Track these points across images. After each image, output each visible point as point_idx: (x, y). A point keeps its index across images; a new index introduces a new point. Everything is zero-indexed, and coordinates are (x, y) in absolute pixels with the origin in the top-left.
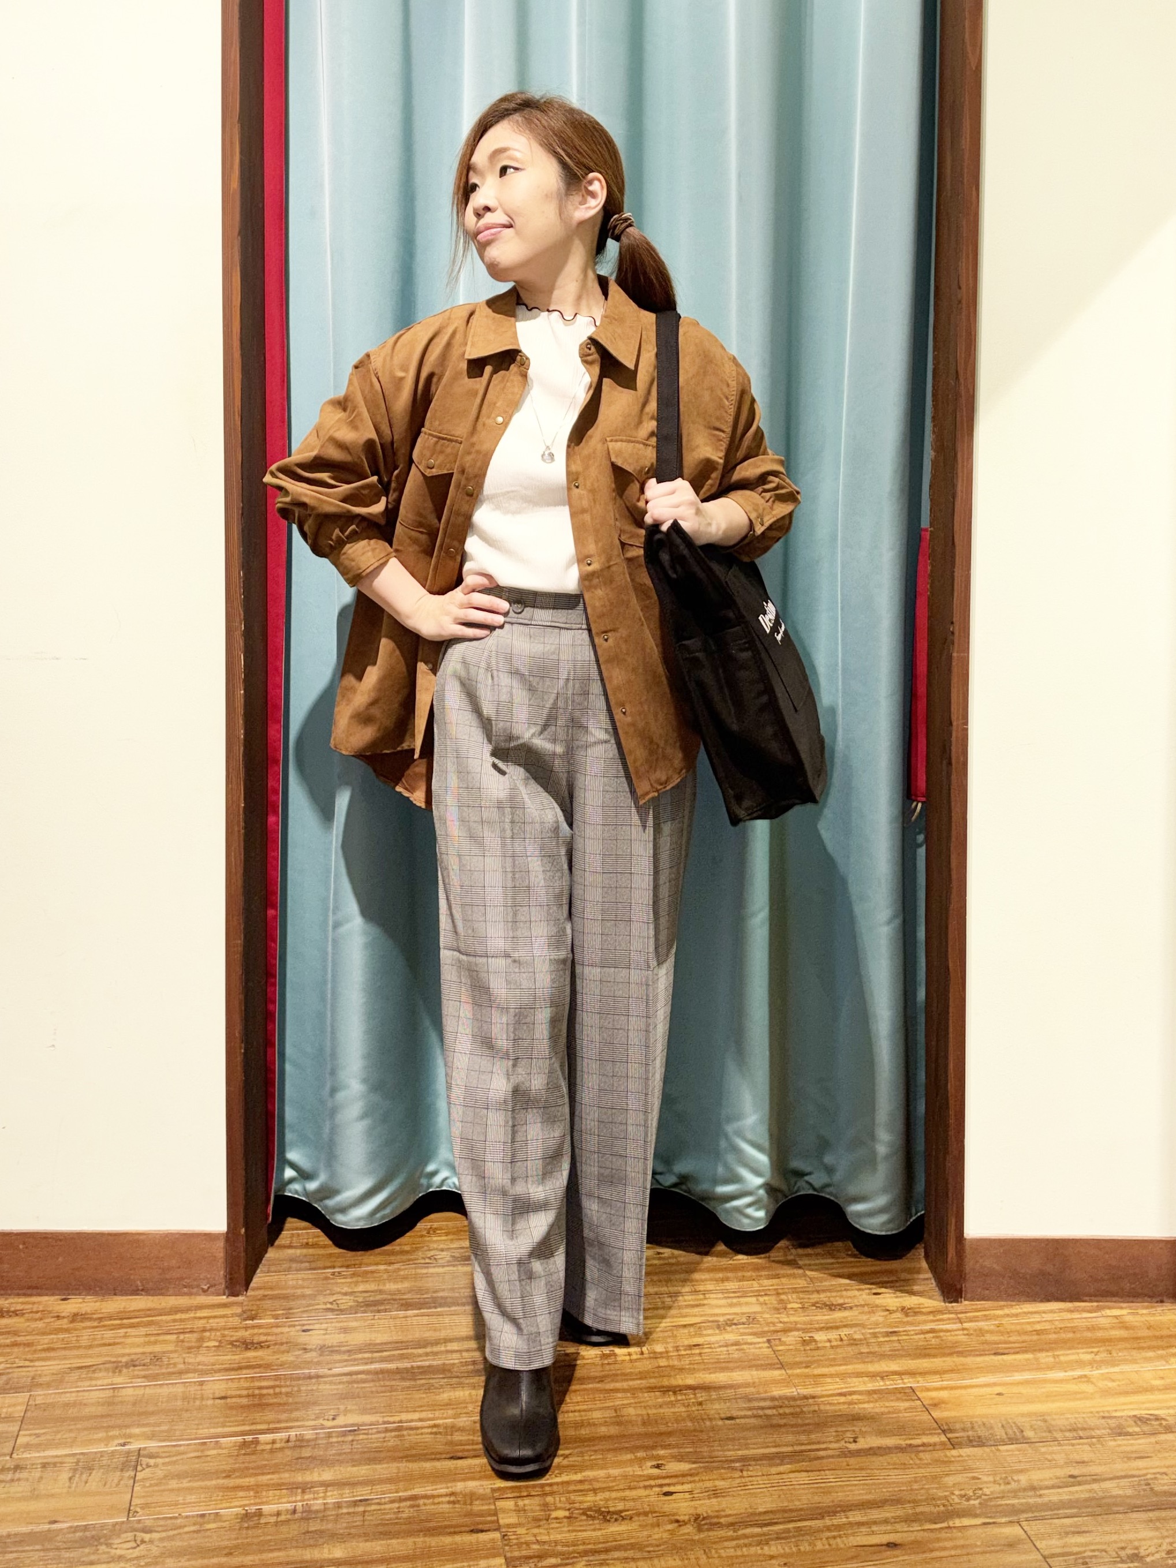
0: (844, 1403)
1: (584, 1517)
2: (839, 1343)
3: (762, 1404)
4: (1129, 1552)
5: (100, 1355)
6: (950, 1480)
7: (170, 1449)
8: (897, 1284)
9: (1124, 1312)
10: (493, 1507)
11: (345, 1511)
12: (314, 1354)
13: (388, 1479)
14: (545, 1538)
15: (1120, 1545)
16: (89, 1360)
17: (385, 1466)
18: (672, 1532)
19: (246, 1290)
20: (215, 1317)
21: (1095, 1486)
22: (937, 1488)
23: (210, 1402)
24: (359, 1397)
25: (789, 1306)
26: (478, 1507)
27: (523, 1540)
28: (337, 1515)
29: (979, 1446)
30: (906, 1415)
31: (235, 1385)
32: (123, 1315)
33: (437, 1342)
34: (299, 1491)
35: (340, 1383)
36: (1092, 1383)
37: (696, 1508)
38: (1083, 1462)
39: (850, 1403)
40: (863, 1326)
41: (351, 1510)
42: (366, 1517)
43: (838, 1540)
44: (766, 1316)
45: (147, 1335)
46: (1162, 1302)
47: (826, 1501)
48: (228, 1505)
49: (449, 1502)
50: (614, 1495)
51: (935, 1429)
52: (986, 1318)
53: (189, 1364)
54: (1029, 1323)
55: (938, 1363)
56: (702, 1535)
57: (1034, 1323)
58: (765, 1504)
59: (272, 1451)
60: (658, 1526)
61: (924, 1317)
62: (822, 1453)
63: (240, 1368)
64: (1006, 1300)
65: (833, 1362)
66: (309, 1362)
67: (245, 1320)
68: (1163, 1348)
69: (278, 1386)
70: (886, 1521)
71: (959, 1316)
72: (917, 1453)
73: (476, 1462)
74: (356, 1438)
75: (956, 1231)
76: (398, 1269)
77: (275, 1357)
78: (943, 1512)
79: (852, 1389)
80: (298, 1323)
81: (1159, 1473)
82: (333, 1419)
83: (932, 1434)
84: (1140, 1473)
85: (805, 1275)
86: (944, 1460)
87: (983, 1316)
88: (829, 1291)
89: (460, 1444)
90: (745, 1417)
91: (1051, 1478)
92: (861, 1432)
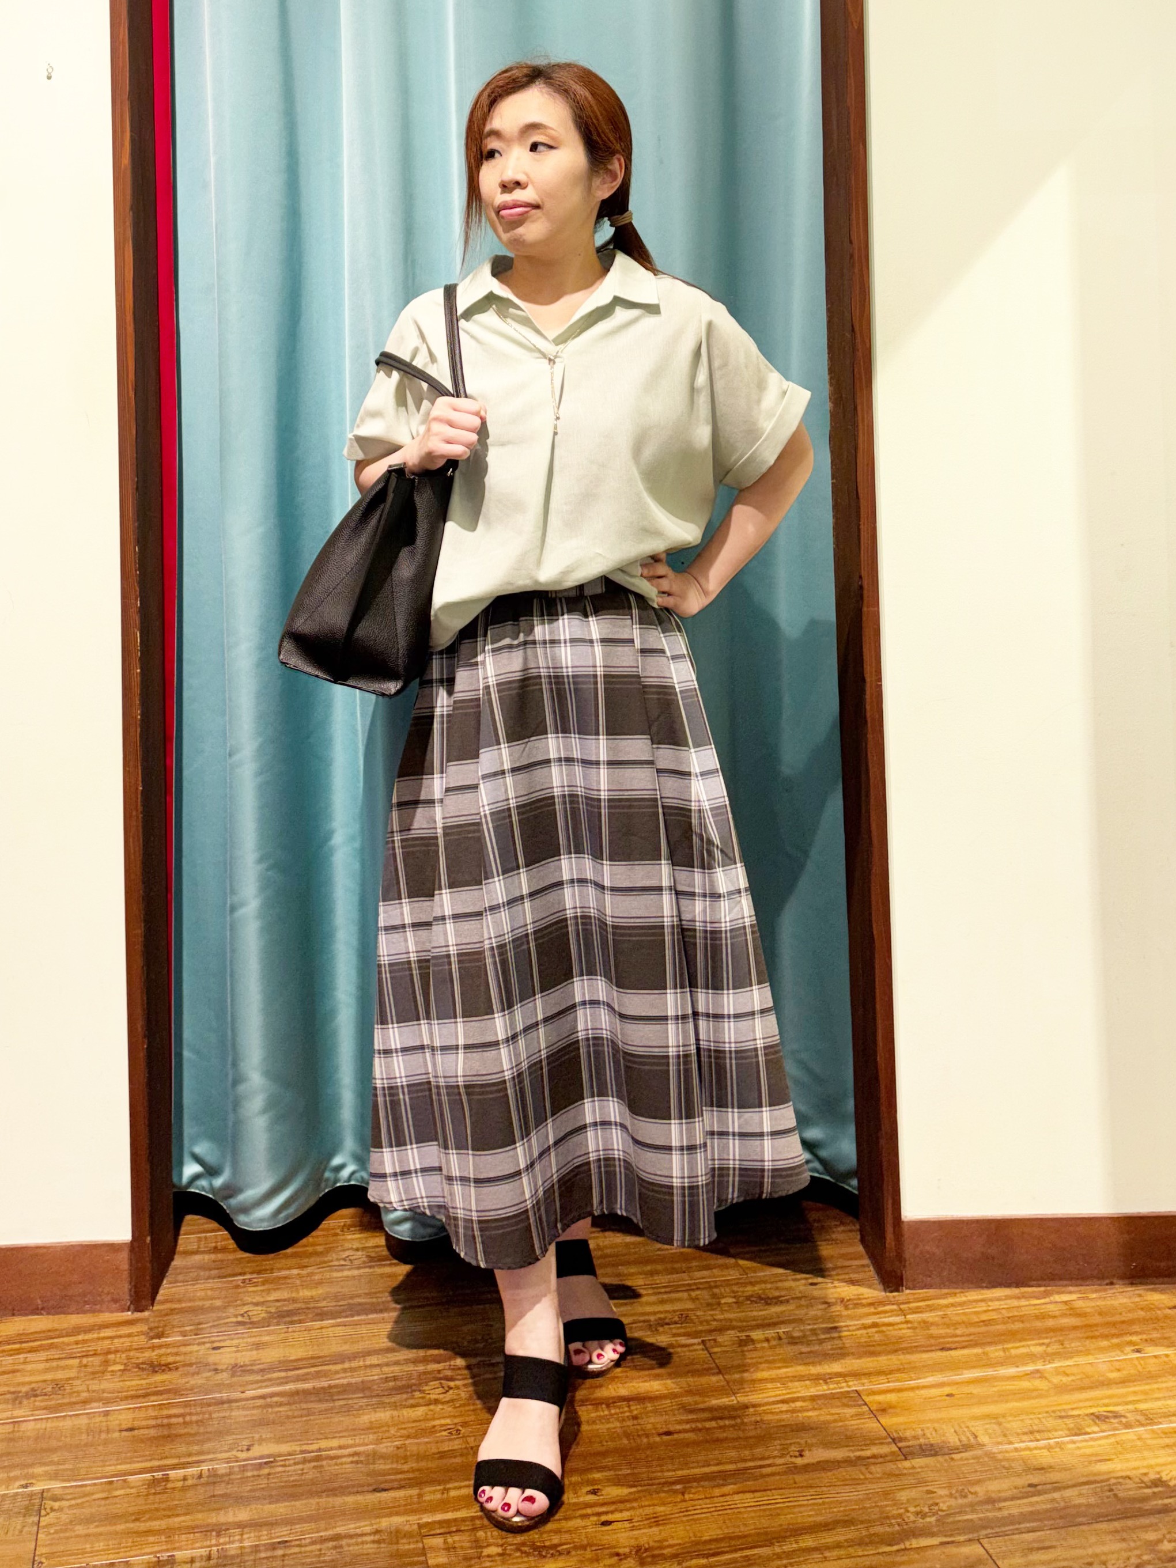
0: (787, 1411)
1: (518, 1554)
2: (778, 1342)
3: (701, 1415)
6: (903, 1496)
7: (75, 1490)
8: (833, 1274)
9: (1074, 1297)
10: (420, 1545)
11: (263, 1555)
12: (225, 1375)
13: (308, 1516)
15: (1086, 1561)
17: (304, 1502)
19: (152, 1305)
20: (120, 1337)
21: (1056, 1495)
22: (891, 1506)
23: (117, 1434)
24: (274, 1423)
25: (723, 1301)
26: (405, 1546)
28: (255, 1560)
29: (932, 1455)
30: (853, 1422)
31: (142, 1414)
32: (21, 1338)
33: (354, 1357)
34: (214, 1533)
35: (254, 1408)
36: (1046, 1378)
37: (636, 1539)
38: (1042, 1469)
39: (793, 1411)
40: (800, 1321)
41: (269, 1554)
42: (286, 1562)
44: (699, 1313)
45: (47, 1361)
46: (1112, 1284)
47: (776, 1525)
48: (138, 1552)
49: (373, 1542)
51: (885, 1438)
52: (931, 1309)
53: (94, 1391)
54: (975, 1313)
55: (883, 1361)
57: (980, 1312)
58: (711, 1531)
59: (183, 1489)
60: (598, 1561)
61: (866, 1310)
62: (768, 1470)
63: (146, 1395)
64: (949, 1288)
65: (773, 1365)
66: (219, 1385)
67: (152, 1338)
68: (1118, 1336)
69: (188, 1414)
70: (838, 1546)
71: (902, 1306)
72: (867, 1466)
73: (401, 1493)
74: (273, 1471)
75: (893, 1213)
76: (312, 1274)
77: (184, 1381)
78: (898, 1532)
79: (795, 1395)
80: (206, 1340)
81: (1122, 1477)
82: (248, 1450)
83: (882, 1444)
84: (1101, 1478)
85: (737, 1265)
86: (897, 1472)
87: (928, 1306)
88: (765, 1282)
89: (384, 1473)
90: (684, 1431)
91: (1010, 1488)
92: (807, 1444)
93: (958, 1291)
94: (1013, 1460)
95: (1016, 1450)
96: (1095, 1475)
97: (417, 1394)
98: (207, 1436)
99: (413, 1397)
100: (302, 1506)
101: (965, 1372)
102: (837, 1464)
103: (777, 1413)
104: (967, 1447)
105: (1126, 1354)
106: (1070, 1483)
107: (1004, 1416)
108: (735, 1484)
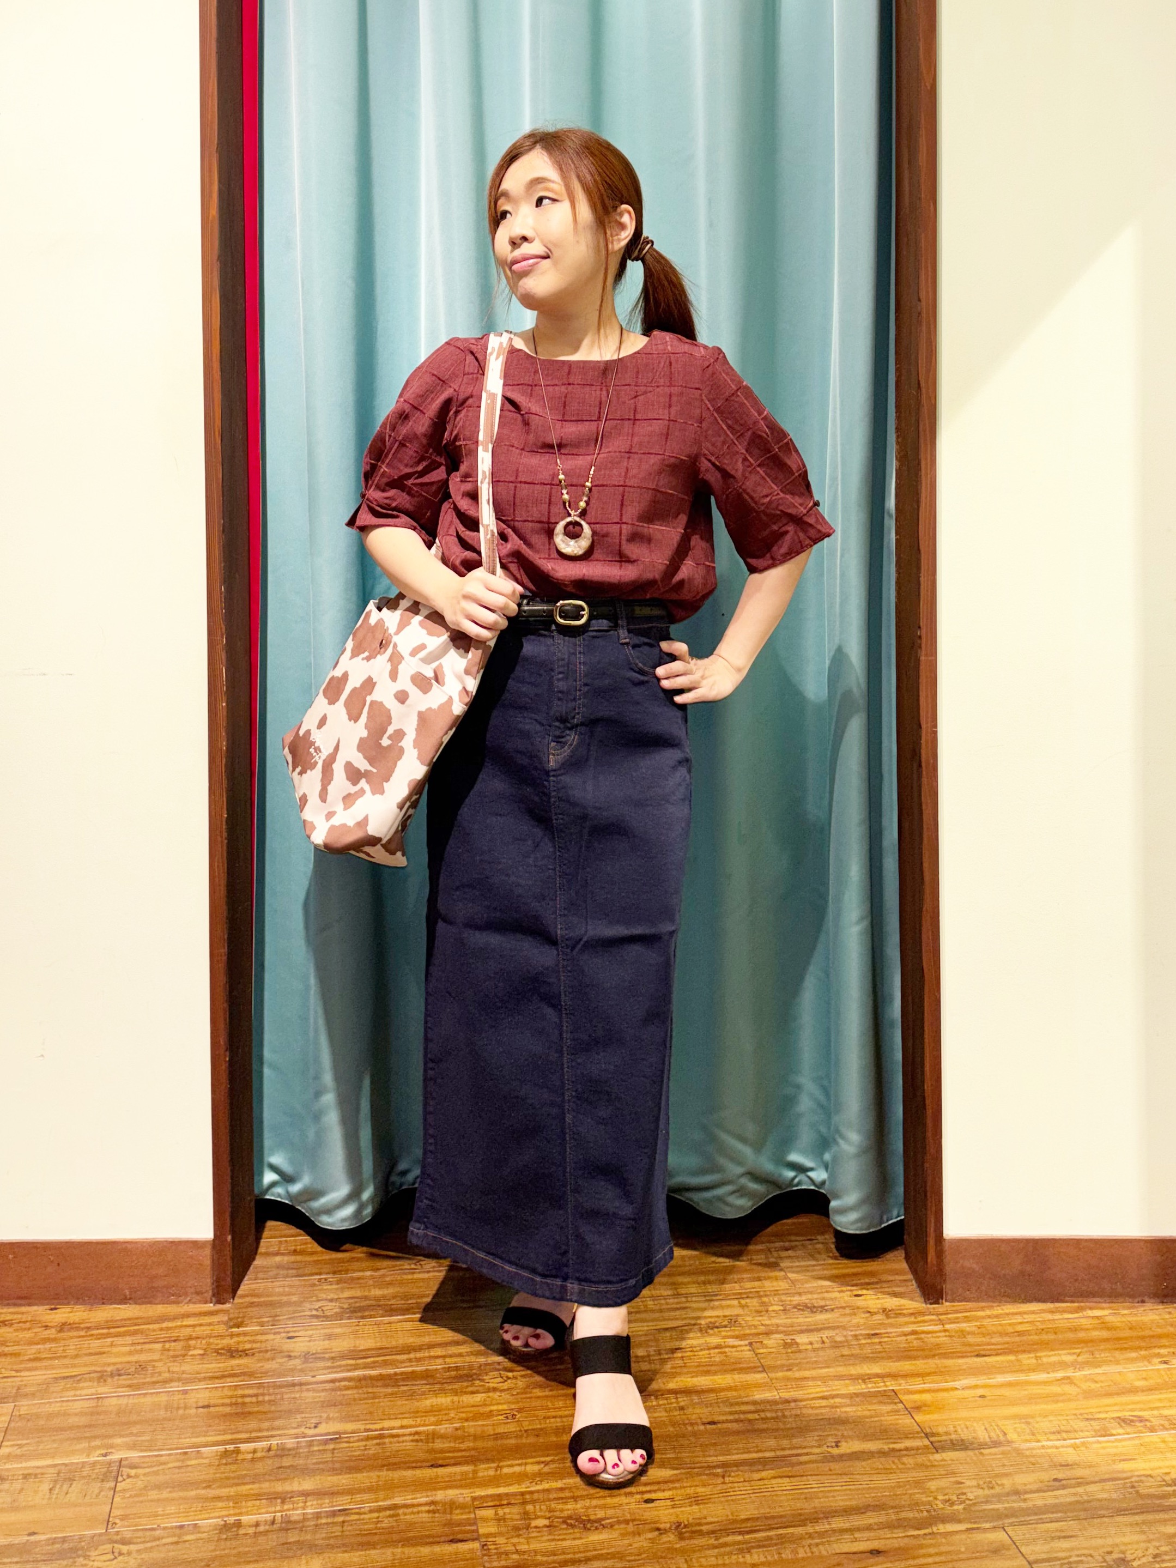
0: (825, 1407)
1: (565, 1526)
2: (820, 1345)
3: (744, 1408)
4: (1115, 1556)
5: (83, 1365)
6: (933, 1485)
7: (151, 1459)
8: (878, 1286)
9: (1106, 1312)
10: (472, 1516)
11: (324, 1521)
13: (368, 1488)
14: (524, 1547)
15: (1105, 1550)
16: (75, 1369)
17: (365, 1474)
18: (652, 1540)
19: (234, 1298)
20: (201, 1325)
21: (1080, 1490)
22: (920, 1493)
23: (194, 1411)
24: (342, 1405)
25: (771, 1308)
26: (458, 1516)
27: (502, 1550)
28: (316, 1525)
29: (962, 1449)
30: (888, 1418)
31: (219, 1393)
32: (110, 1324)
33: (421, 1348)
34: (279, 1501)
35: (323, 1390)
36: (1075, 1385)
37: (677, 1516)
38: (1067, 1465)
39: (832, 1407)
40: (844, 1328)
41: (329, 1520)
42: (345, 1528)
43: (821, 1547)
44: (747, 1319)
45: (133, 1344)
46: (1143, 1302)
47: (808, 1507)
48: (207, 1516)
49: (429, 1512)
50: (595, 1502)
52: (967, 1319)
54: (1010, 1324)
55: (920, 1365)
56: (683, 1543)
57: (1015, 1324)
58: (747, 1510)
59: (253, 1460)
60: (639, 1534)
61: (907, 1319)
62: (804, 1459)
63: (225, 1376)
64: (988, 1301)
65: (815, 1365)
66: (292, 1369)
67: (232, 1327)
68: (1147, 1348)
69: (261, 1394)
70: (869, 1528)
71: (941, 1317)
72: (900, 1457)
73: (458, 1469)
74: (337, 1446)
75: (935, 1231)
76: (384, 1276)
77: (259, 1365)
78: (926, 1518)
79: (834, 1393)
80: (282, 1330)
81: (1144, 1475)
82: (315, 1427)
83: (915, 1438)
84: (1125, 1475)
85: (786, 1277)
86: (927, 1464)
87: (966, 1317)
88: (811, 1293)
89: (442, 1451)
90: (727, 1421)
91: (1035, 1482)
92: (843, 1436)
93: (994, 1304)
94: (1040, 1457)
95: (1043, 1447)
96: (1118, 1472)
97: (477, 1382)
98: (277, 1414)
99: (472, 1385)
100: (363, 1478)
101: (998, 1376)
102: (871, 1455)
103: (817, 1408)
104: (996, 1444)
105: (1153, 1365)
106: (1092, 1479)
107: (1033, 1417)
108: (772, 1469)
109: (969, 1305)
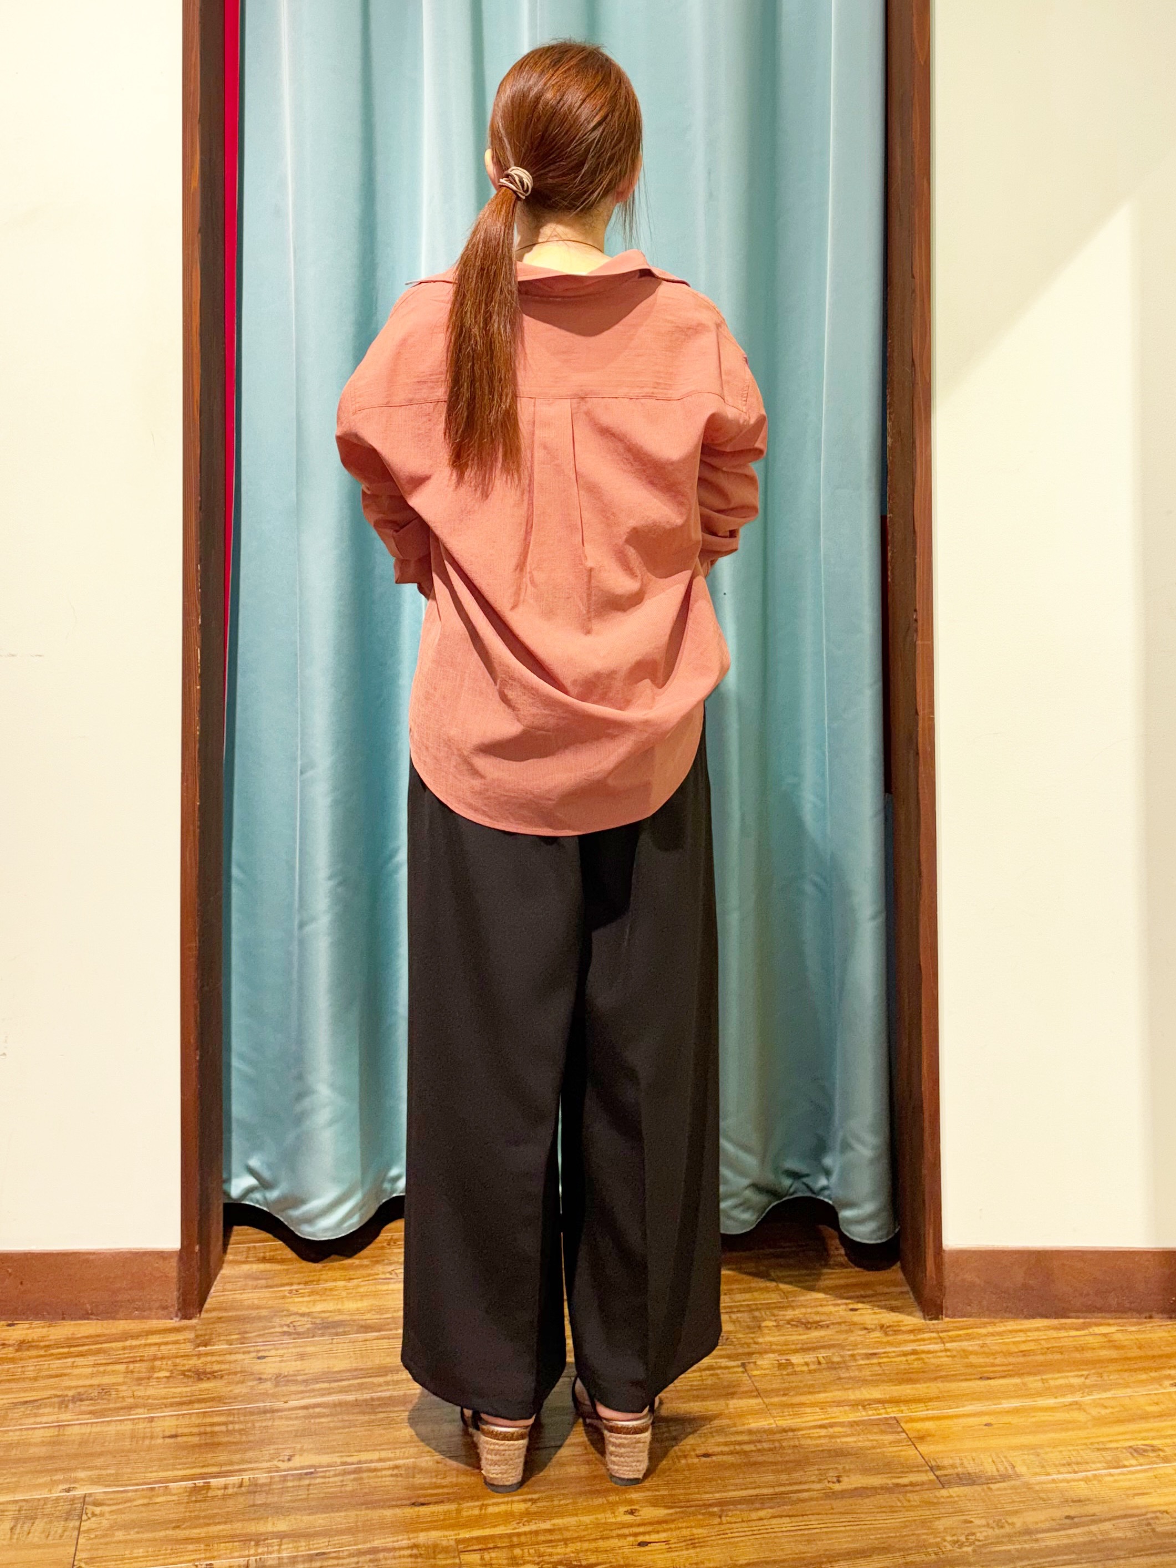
0: (825, 1437)
2: (817, 1367)
3: (739, 1438)
5: (44, 1388)
6: (940, 1525)
7: (116, 1495)
8: (875, 1299)
9: (1113, 1329)
10: (457, 1561)
12: (268, 1385)
13: (347, 1529)
16: (34, 1393)
17: (343, 1514)
19: (200, 1312)
20: (166, 1343)
21: (1094, 1528)
22: (928, 1534)
23: (160, 1441)
24: (316, 1434)
25: (764, 1324)
26: (442, 1561)
29: (969, 1485)
30: (891, 1449)
31: (186, 1421)
32: (70, 1342)
34: (253, 1543)
35: (296, 1418)
36: (1085, 1411)
37: (673, 1561)
38: (1080, 1501)
39: (831, 1437)
40: (841, 1346)
41: (307, 1565)
44: (740, 1335)
45: (95, 1365)
46: (1151, 1317)
47: (811, 1550)
48: (177, 1559)
49: (411, 1556)
50: (586, 1545)
52: (969, 1337)
53: (139, 1397)
54: (1014, 1343)
55: (921, 1389)
57: (1019, 1342)
58: (747, 1555)
59: (224, 1497)
61: (906, 1337)
62: (805, 1495)
63: (191, 1402)
64: (989, 1316)
65: (812, 1389)
66: (264, 1394)
67: (199, 1346)
68: (1156, 1370)
69: (232, 1423)
71: (941, 1335)
72: (905, 1493)
73: (440, 1508)
74: (313, 1481)
75: (934, 1241)
76: (358, 1286)
77: (229, 1389)
78: (935, 1561)
79: (833, 1420)
80: (252, 1349)
81: (1160, 1511)
82: (289, 1460)
83: (918, 1471)
84: (1138, 1512)
85: (778, 1289)
86: (935, 1501)
87: (967, 1335)
88: (805, 1306)
89: (423, 1488)
90: (722, 1453)
91: (1046, 1520)
92: (844, 1470)
93: (997, 1321)
94: (1051, 1491)
95: (1054, 1481)
96: (1132, 1508)
98: (249, 1445)
100: (340, 1518)
101: (1003, 1401)
102: (874, 1491)
103: (816, 1438)
104: (1004, 1477)
105: (1165, 1388)
106: (1105, 1516)
107: (1041, 1446)
108: (771, 1508)
109: (970, 1321)
